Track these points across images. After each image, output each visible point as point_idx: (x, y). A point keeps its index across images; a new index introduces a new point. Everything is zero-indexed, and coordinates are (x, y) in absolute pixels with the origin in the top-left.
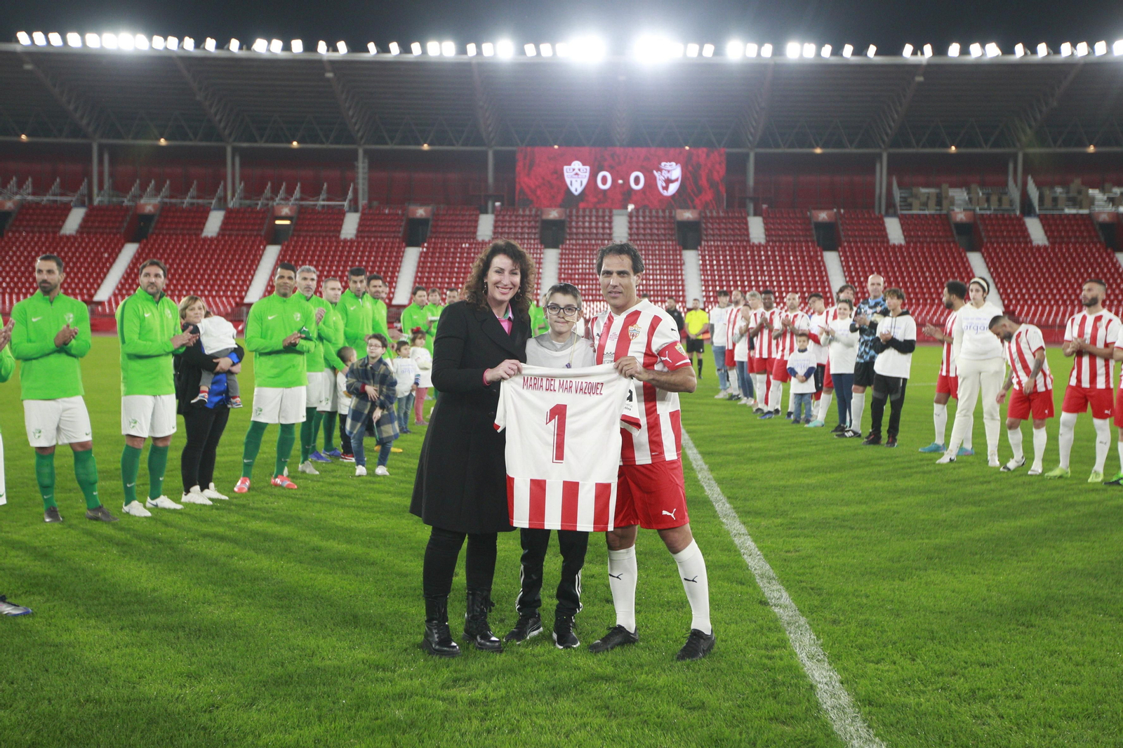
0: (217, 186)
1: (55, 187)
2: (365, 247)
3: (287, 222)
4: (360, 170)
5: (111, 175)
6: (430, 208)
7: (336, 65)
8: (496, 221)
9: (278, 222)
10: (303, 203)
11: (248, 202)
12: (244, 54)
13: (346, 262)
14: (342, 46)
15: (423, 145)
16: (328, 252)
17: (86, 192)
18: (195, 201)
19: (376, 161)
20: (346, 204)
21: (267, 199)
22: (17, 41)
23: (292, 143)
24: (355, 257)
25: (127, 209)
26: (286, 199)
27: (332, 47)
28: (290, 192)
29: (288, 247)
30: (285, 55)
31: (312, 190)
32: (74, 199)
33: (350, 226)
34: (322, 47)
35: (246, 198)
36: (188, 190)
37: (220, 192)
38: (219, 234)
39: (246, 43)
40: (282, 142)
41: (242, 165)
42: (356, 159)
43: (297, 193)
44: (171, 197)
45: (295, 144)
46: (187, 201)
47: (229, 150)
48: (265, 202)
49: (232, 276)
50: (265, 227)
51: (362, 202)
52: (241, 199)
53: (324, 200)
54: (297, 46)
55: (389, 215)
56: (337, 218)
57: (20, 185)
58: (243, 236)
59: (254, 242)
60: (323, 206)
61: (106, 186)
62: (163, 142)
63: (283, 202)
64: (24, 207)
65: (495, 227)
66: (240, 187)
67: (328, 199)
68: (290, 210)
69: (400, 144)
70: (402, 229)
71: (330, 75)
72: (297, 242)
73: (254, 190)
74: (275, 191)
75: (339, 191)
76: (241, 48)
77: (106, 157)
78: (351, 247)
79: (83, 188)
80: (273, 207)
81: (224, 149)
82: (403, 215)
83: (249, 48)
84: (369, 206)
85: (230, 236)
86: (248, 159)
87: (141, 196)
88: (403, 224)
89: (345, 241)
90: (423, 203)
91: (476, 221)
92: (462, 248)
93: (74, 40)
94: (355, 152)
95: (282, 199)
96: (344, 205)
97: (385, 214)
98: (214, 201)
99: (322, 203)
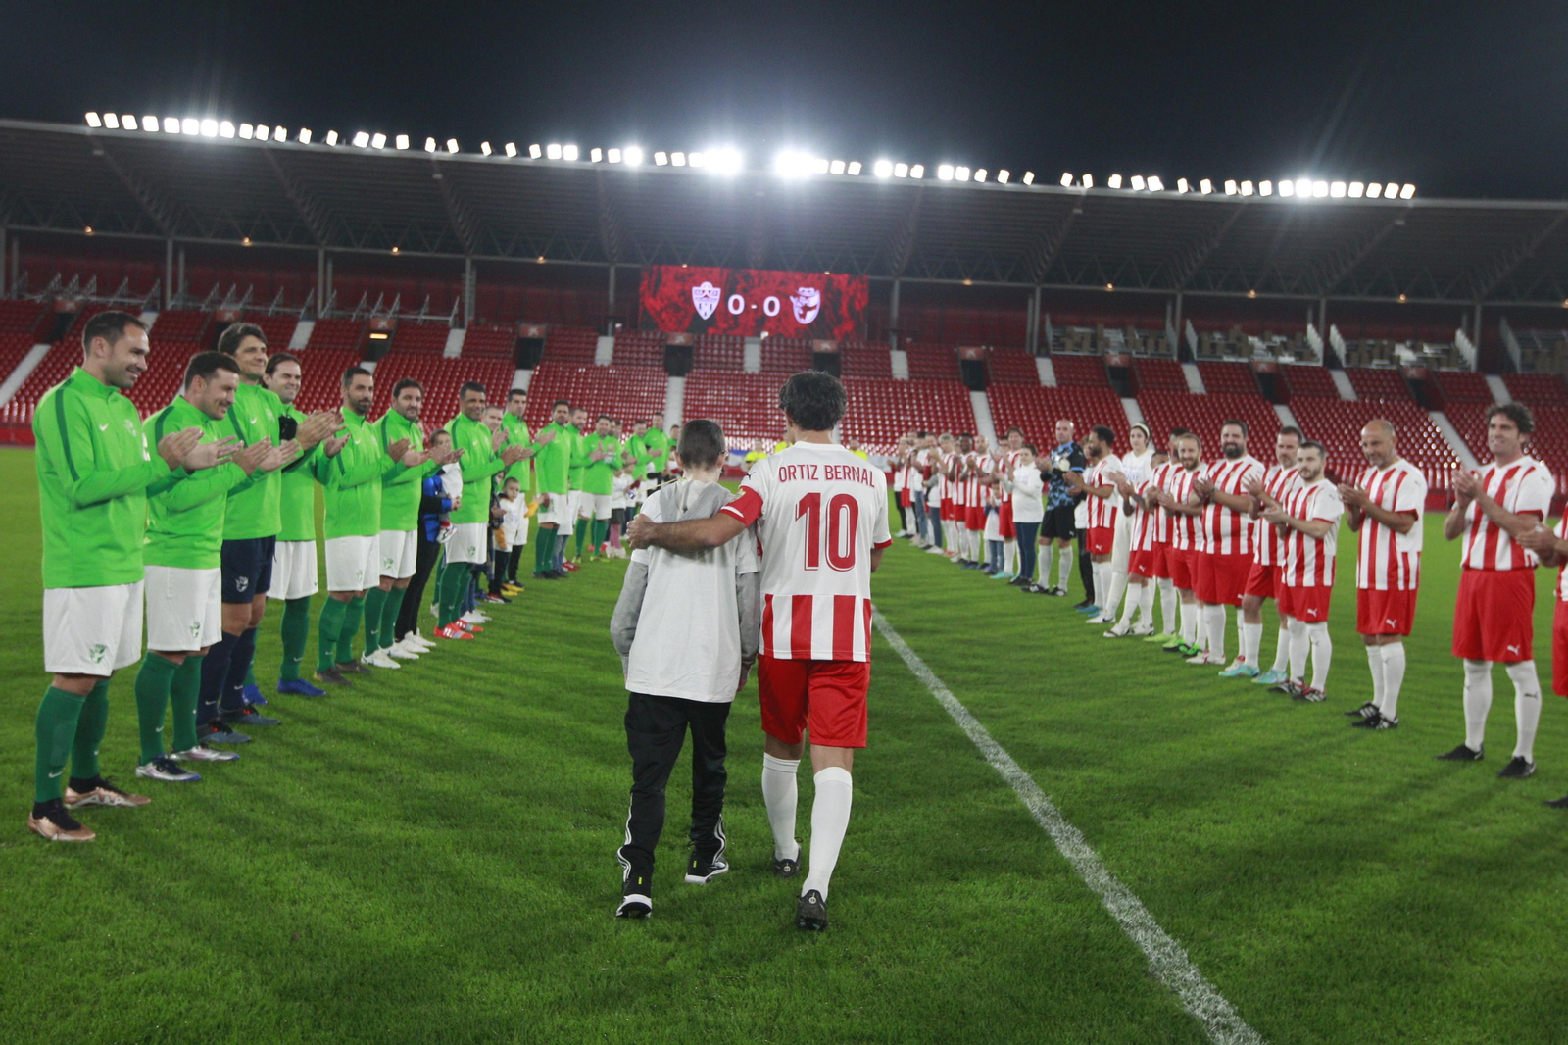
0: (307, 294)
1: (123, 287)
2: (470, 368)
3: (384, 337)
4: (468, 283)
5: (187, 276)
6: (544, 327)
7: (446, 165)
8: (616, 345)
9: (374, 336)
10: (402, 316)
11: (341, 313)
12: (342, 148)
13: (449, 383)
14: (453, 145)
15: (537, 258)
16: (429, 371)
17: (158, 294)
18: (281, 309)
19: (484, 272)
20: (451, 319)
21: (362, 310)
22: (86, 123)
23: (391, 249)
24: (459, 378)
25: (205, 314)
26: (383, 311)
27: (441, 145)
28: (388, 303)
29: (384, 364)
30: (389, 152)
31: (412, 302)
32: (145, 302)
33: (455, 344)
34: (430, 145)
35: (338, 308)
36: (274, 297)
37: (309, 299)
38: (307, 347)
39: (346, 137)
40: (381, 248)
41: (336, 271)
42: (463, 269)
43: (396, 305)
44: (254, 304)
45: (395, 250)
46: (272, 309)
47: (321, 255)
48: (360, 313)
49: (321, 394)
50: (360, 341)
51: (468, 318)
52: (332, 309)
53: (425, 314)
54: (403, 142)
55: (498, 332)
56: (443, 333)
57: (83, 283)
58: (335, 350)
59: (346, 358)
60: (425, 320)
61: (181, 289)
62: (247, 242)
63: (379, 314)
64: (87, 309)
65: (616, 351)
66: (332, 296)
67: (431, 313)
68: (389, 323)
69: (513, 255)
70: (512, 350)
71: (438, 176)
72: (394, 359)
73: (347, 299)
74: (372, 302)
75: (442, 305)
76: (339, 141)
77: (182, 257)
78: (455, 367)
79: (155, 290)
80: (369, 319)
81: (315, 254)
82: (514, 333)
83: (349, 142)
84: (476, 323)
85: (320, 350)
86: (342, 264)
87: (220, 302)
88: (514, 343)
89: (449, 360)
90: (536, 321)
91: (595, 344)
92: (578, 373)
93: (150, 123)
94: (463, 262)
95: (378, 311)
96: (447, 321)
97: (493, 332)
98: (303, 311)
99: (424, 317)
